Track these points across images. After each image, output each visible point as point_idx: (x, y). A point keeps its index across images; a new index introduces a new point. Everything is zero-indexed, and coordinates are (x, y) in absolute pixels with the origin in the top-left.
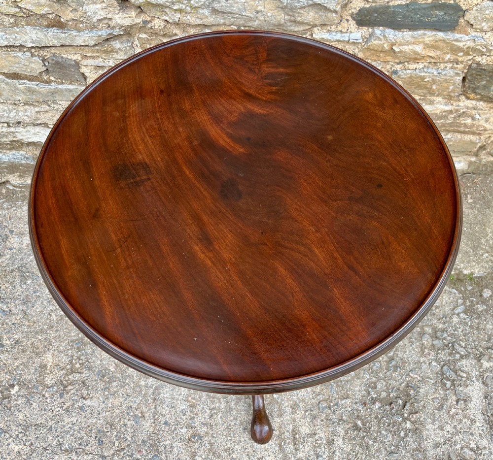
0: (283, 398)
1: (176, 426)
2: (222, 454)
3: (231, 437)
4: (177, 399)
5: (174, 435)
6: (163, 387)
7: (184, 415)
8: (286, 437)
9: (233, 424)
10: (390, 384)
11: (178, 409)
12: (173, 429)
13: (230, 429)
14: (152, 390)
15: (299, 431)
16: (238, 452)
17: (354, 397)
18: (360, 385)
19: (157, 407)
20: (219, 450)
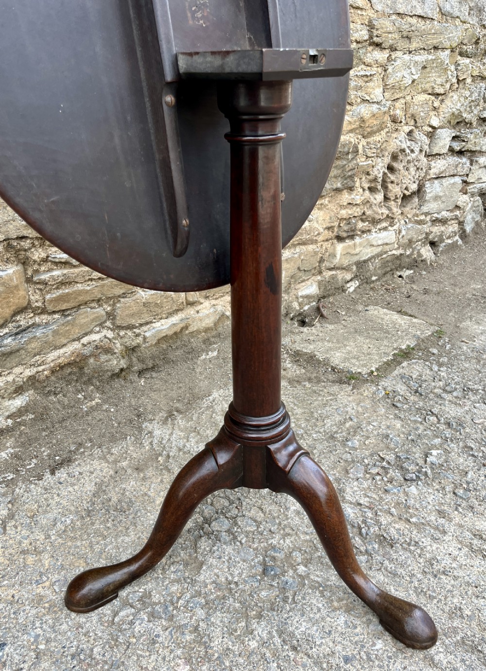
0: (422, 516)
1: (365, 650)
2: (455, 625)
3: (435, 598)
4: (323, 619)
5: (377, 663)
6: (286, 624)
7: (356, 628)
8: (479, 546)
9: (416, 584)
10: (476, 439)
11: (339, 628)
12: (365, 657)
13: (422, 591)
14: (277, 640)
15: (478, 530)
16: (465, 604)
17: (470, 468)
18: (460, 456)
19: (310, 652)
20: (444, 624)
